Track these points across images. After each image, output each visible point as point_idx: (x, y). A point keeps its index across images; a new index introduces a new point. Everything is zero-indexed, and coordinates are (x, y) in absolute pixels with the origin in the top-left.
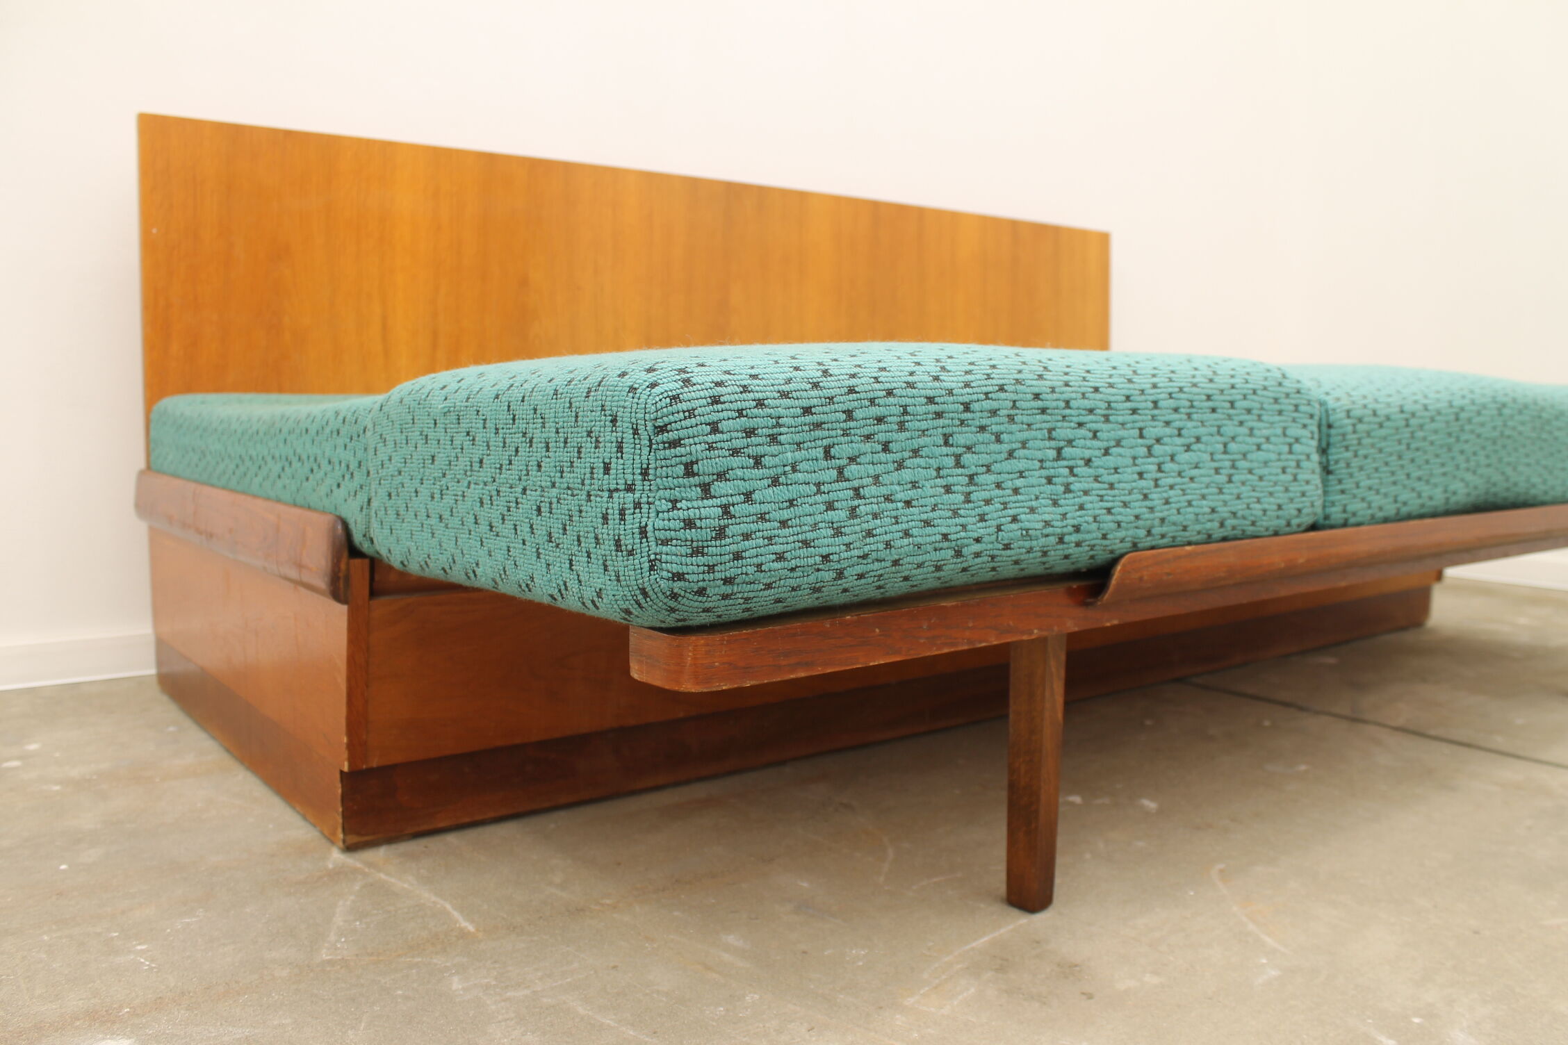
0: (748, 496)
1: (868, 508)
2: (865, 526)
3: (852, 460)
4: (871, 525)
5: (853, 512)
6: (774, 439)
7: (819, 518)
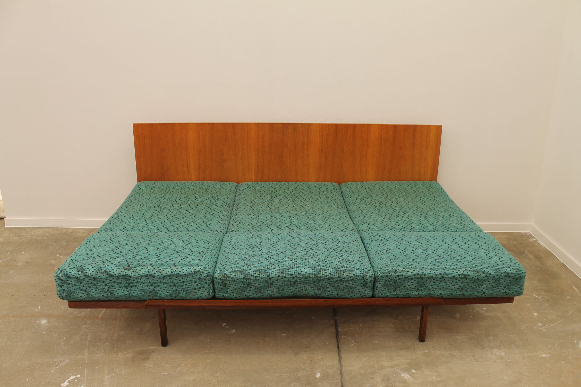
0: (68, 288)
1: (88, 291)
2: (88, 293)
3: (85, 284)
4: (89, 293)
5: (86, 291)
6: (72, 281)
7: (79, 291)
